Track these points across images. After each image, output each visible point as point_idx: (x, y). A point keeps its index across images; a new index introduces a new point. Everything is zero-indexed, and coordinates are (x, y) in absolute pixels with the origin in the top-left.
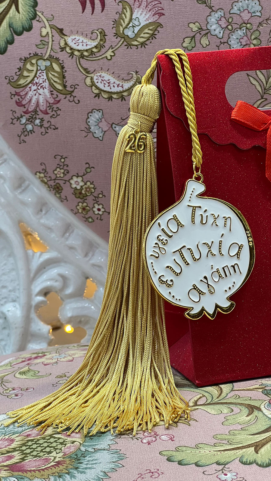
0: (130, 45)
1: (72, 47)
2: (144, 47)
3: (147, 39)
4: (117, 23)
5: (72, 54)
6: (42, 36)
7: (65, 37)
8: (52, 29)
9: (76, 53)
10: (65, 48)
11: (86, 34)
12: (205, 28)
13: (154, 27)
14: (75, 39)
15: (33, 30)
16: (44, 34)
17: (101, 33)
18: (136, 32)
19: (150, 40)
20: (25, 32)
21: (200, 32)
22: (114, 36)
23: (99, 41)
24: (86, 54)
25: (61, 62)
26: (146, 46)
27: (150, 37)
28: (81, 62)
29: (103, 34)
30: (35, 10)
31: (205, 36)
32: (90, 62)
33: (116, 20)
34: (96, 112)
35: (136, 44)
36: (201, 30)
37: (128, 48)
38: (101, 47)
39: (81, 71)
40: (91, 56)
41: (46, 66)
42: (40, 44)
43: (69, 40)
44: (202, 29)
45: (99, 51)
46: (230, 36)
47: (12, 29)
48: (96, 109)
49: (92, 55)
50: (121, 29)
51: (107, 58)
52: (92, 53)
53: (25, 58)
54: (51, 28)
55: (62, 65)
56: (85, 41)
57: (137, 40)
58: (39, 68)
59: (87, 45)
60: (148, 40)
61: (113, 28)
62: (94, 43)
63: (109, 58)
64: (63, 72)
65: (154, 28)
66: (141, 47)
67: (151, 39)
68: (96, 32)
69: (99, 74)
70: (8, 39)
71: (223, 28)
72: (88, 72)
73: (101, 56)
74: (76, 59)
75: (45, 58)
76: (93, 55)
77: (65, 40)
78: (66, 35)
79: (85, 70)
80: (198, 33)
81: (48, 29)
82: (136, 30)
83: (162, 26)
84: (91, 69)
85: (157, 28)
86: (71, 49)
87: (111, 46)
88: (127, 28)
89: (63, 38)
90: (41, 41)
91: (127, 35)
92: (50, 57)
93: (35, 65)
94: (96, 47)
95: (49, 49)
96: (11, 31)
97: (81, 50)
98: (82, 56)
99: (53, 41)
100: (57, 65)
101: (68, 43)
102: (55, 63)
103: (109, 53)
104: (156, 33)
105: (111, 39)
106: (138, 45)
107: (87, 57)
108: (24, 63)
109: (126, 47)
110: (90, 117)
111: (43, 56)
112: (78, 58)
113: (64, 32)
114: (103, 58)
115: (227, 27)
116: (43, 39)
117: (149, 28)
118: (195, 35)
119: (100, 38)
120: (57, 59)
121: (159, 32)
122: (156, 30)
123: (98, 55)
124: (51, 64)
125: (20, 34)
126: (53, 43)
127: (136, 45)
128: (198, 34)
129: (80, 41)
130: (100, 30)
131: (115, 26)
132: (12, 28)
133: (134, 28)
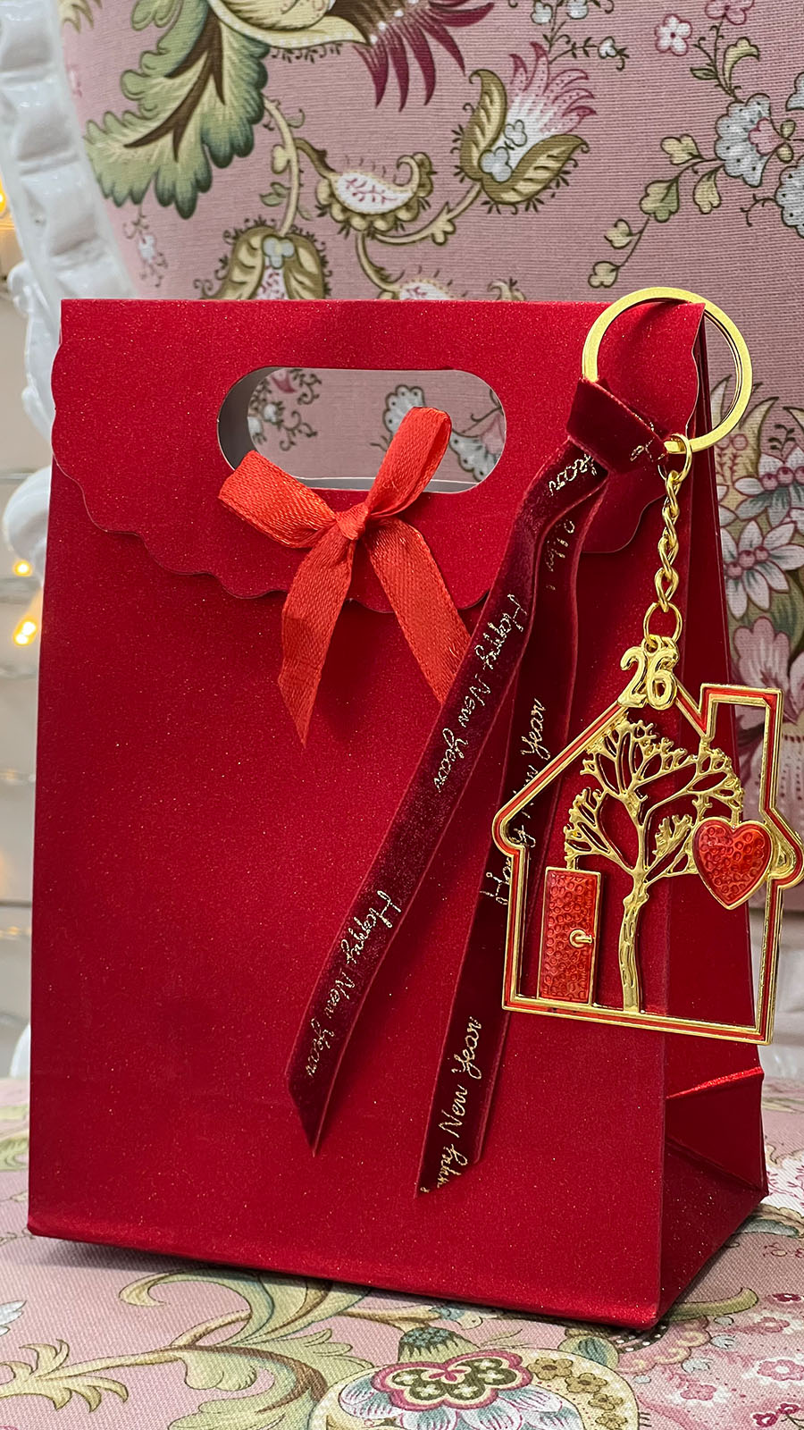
0: (497, 203)
1: (346, 205)
2: (535, 207)
3: (544, 184)
4: (463, 136)
5: (346, 224)
6: (275, 172)
7: (331, 176)
8: (300, 152)
9: (357, 222)
10: (329, 206)
11: (384, 168)
12: (708, 154)
13: (563, 149)
14: (355, 180)
15: (254, 153)
16: (280, 164)
17: (420, 165)
18: (513, 163)
19: (550, 188)
20: (236, 158)
21: (696, 167)
22: (456, 174)
23: (415, 190)
24: (380, 225)
25: (320, 247)
26: (540, 207)
27: (551, 180)
28: (368, 250)
29: (427, 168)
30: (261, 96)
31: (710, 177)
32: (390, 248)
33: (461, 128)
34: (408, 394)
35: (513, 200)
36: (700, 160)
37: (490, 211)
38: (419, 206)
39: (368, 276)
40: (393, 233)
41: (283, 256)
42: (270, 194)
43: (340, 184)
44: (699, 156)
45: (414, 219)
46: (785, 177)
47: (206, 148)
48: (405, 386)
49: (397, 230)
50: (475, 154)
51: (434, 241)
52: (396, 224)
53: (236, 232)
54: (297, 148)
55: (322, 254)
56: (379, 187)
57: (516, 187)
58: (267, 260)
59: (384, 198)
60: (545, 188)
61: (452, 152)
62: (403, 196)
63: (440, 239)
64: (324, 275)
65: (564, 152)
66: (527, 209)
67: (553, 185)
68: (408, 163)
69: (412, 286)
70: (200, 177)
71: (763, 155)
72: (385, 279)
73: (418, 232)
74: (357, 239)
75: (282, 234)
76: (400, 229)
77: (330, 185)
78: (333, 170)
79: (379, 270)
80: (687, 168)
81: (291, 152)
82: (516, 156)
83: (587, 147)
84: (393, 271)
85: (572, 152)
86: (345, 209)
87: (447, 203)
88: (490, 151)
89: (325, 177)
90: (273, 184)
91: (490, 174)
92: (294, 233)
93: (260, 252)
94: (407, 206)
95: (292, 209)
96: (204, 153)
97: (369, 215)
98: (371, 232)
99: (301, 185)
100: (311, 254)
101: (337, 193)
102: (306, 248)
103: (442, 225)
104: (569, 167)
105: (448, 185)
106: (518, 202)
107: (383, 233)
108: (235, 244)
109: (486, 207)
110: (391, 406)
111: (278, 227)
112: (360, 237)
113: (328, 161)
114: (423, 238)
115: (776, 150)
116: (277, 178)
117: (550, 153)
118: (679, 175)
119: (418, 180)
120: (310, 238)
121: (576, 166)
122: (569, 158)
123: (410, 228)
124: (296, 251)
125: (223, 163)
126: (303, 190)
127: (513, 204)
128: (689, 171)
129: (368, 188)
130: (419, 157)
131: (458, 144)
132: (207, 145)
133: (511, 151)
